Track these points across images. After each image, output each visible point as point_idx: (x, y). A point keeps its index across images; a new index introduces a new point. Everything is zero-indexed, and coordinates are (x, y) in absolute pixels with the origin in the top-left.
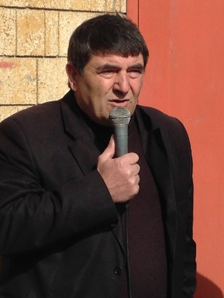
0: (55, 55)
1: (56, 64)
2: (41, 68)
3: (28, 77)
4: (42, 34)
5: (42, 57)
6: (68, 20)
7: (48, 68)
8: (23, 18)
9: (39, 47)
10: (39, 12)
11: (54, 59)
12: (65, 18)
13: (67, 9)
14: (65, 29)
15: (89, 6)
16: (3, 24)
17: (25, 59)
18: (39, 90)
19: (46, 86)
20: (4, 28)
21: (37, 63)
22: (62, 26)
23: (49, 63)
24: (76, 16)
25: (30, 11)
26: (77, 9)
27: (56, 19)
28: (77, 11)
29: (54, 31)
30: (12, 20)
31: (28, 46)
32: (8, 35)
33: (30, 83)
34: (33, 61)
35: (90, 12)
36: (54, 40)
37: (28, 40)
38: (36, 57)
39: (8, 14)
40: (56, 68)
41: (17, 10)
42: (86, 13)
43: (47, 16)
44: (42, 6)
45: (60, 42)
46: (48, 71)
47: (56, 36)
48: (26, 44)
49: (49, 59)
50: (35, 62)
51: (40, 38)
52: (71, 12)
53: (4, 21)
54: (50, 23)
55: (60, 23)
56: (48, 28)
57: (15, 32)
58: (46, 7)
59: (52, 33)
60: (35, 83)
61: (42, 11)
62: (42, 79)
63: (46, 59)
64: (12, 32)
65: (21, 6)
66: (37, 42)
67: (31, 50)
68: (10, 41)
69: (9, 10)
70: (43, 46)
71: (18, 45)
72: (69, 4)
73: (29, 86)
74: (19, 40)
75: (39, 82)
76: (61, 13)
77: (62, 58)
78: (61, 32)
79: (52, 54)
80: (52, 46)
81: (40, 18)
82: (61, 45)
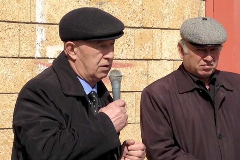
0: (159, 58)
1: (160, 65)
2: (150, 67)
3: (142, 73)
4: (151, 45)
5: (151, 60)
6: (168, 35)
7: (155, 67)
8: (139, 34)
10: (149, 30)
11: (159, 61)
12: (165, 34)
13: (167, 28)
14: (165, 41)
16: (126, 38)
17: (140, 61)
18: (149, 81)
19: (153, 79)
20: (127, 41)
22: (164, 39)
23: (155, 63)
24: (172, 33)
25: (143, 30)
26: (173, 28)
27: (160, 34)
29: (158, 43)
30: (132, 35)
32: (129, 45)
33: (143, 77)
34: (145, 62)
36: (158, 48)
37: (142, 49)
38: (147, 60)
39: (129, 32)
40: (160, 67)
41: (135, 29)
43: (154, 33)
44: (151, 26)
45: (163, 50)
46: (154, 69)
47: (160, 46)
48: (141, 52)
49: (155, 61)
50: (147, 63)
51: (150, 47)
52: (169, 30)
53: (127, 36)
54: (156, 37)
55: (162, 37)
56: (155, 41)
57: (134, 44)
58: (154, 27)
59: (157, 44)
60: (146, 77)
61: (151, 29)
62: (151, 74)
64: (132, 44)
65: (137, 26)
66: (147, 50)
67: (144, 55)
68: (131, 49)
69: (129, 29)
70: (151, 52)
71: (135, 52)
72: (168, 24)
73: (143, 79)
74: (136, 49)
75: (149, 76)
76: (163, 31)
77: (163, 61)
78: (163, 43)
79: (157, 58)
80: (157, 52)
81: (150, 34)
82: (163, 52)
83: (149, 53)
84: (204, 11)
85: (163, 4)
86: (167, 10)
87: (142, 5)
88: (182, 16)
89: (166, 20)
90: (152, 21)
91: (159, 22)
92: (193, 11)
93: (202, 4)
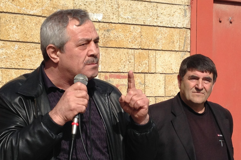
0: (154, 72)
1: (154, 77)
2: (147, 79)
3: (140, 83)
4: (147, 62)
5: (147, 73)
6: (160, 55)
8: (138, 54)
10: (146, 51)
11: (153, 74)
12: (159, 54)
13: (160, 49)
14: (159, 59)
15: (171, 48)
16: (128, 57)
17: (139, 74)
18: (146, 89)
19: (149, 87)
20: (128, 59)
21: (145, 76)
22: (158, 58)
23: (150, 76)
24: (164, 53)
25: (141, 51)
26: (165, 49)
27: (154, 54)
29: (153, 60)
30: (132, 55)
31: (140, 68)
32: (130, 62)
33: (141, 86)
34: (143, 75)
35: (172, 51)
36: (153, 65)
37: (140, 65)
38: (144, 73)
39: (130, 52)
40: (154, 79)
41: (135, 50)
42: (170, 52)
43: (150, 53)
44: (147, 48)
45: (157, 66)
46: (150, 80)
47: (154, 63)
49: (151, 74)
50: (144, 75)
51: (146, 64)
52: (162, 51)
53: (128, 55)
54: (151, 56)
55: (156, 57)
56: (150, 59)
57: (134, 61)
58: (149, 49)
60: (143, 86)
62: (147, 84)
63: (149, 74)
64: (132, 61)
65: (137, 48)
66: (144, 66)
67: (142, 70)
68: (131, 65)
69: (131, 50)
70: (148, 68)
71: (135, 67)
72: (161, 47)
74: (136, 65)
75: (146, 85)
76: (157, 51)
77: (157, 74)
78: (157, 61)
79: (152, 72)
80: (152, 68)
81: (146, 54)
82: (157, 67)
83: (145, 68)
84: (189, 37)
85: (157, 31)
86: (160, 36)
87: (140, 32)
88: (172, 40)
89: (159, 44)
90: (148, 44)
91: (154, 45)
92: (181, 37)
93: (188, 32)
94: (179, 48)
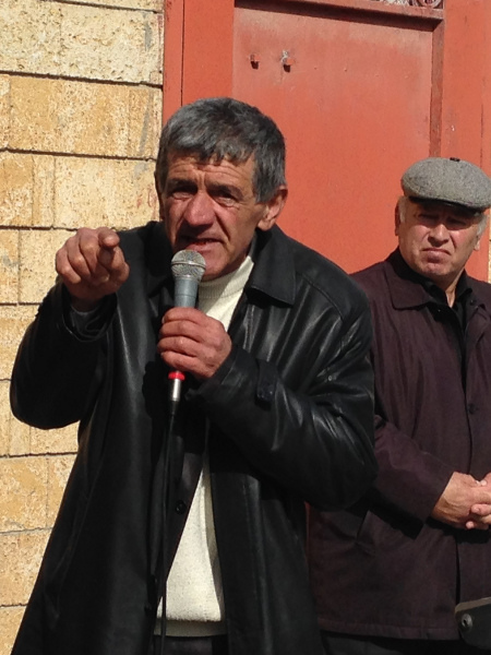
0: (48, 225)
1: (50, 240)
2: (26, 246)
3: (6, 260)
4: (28, 192)
5: (27, 228)
6: (69, 170)
7: (37, 247)
9: (24, 212)
10: (24, 156)
11: (47, 232)
12: (64, 167)
13: (68, 152)
14: (64, 184)
15: (102, 148)
18: (23, 281)
19: (32, 274)
21: (19, 238)
22: (60, 179)
23: (38, 237)
24: (81, 164)
25: (10, 156)
26: (84, 152)
27: (51, 168)
28: (83, 156)
29: (46, 187)
31: (7, 211)
33: (8, 269)
34: (14, 234)
35: (105, 157)
36: (46, 202)
37: (7, 201)
38: (19, 228)
40: (49, 246)
42: (97, 160)
43: (36, 163)
44: (29, 147)
45: (57, 205)
46: (36, 251)
47: (50, 195)
48: (3, 208)
49: (38, 232)
50: (17, 236)
51: (25, 198)
52: (74, 158)
54: (42, 174)
55: (57, 175)
56: (38, 183)
58: (36, 149)
59: (43, 190)
60: (15, 270)
61: (30, 155)
62: (27, 263)
63: (33, 232)
66: (19, 204)
67: (11, 218)
70: (29, 210)
72: (70, 143)
73: (7, 273)
75: (22, 268)
76: (59, 158)
77: (58, 231)
78: (57, 188)
79: (43, 225)
80: (44, 210)
81: (26, 167)
82: (58, 210)
84: (160, 114)
85: (59, 94)
86: (69, 109)
87: (8, 96)
88: (105, 124)
89: (66, 133)
90: (31, 133)
91: (50, 136)
92: (133, 114)
93: (155, 97)
94: (128, 147)
